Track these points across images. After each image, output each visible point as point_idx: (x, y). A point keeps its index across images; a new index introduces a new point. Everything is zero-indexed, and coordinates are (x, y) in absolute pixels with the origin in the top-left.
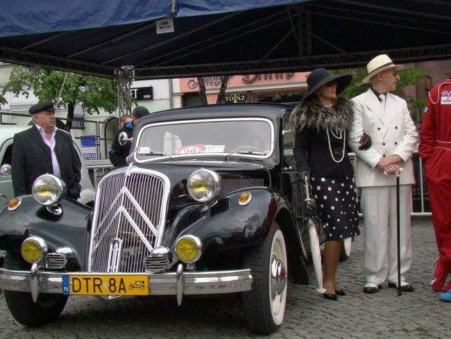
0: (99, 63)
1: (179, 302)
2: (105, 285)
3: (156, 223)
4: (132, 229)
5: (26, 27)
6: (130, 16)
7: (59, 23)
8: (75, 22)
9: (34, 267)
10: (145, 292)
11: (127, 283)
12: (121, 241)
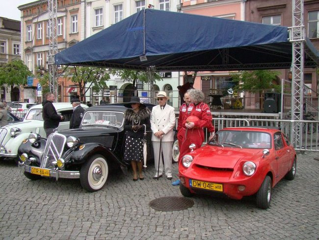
0: (139, 65)
1: (57, 179)
2: (39, 171)
3: (59, 152)
4: (52, 154)
5: (93, 58)
6: (129, 55)
7: (104, 57)
8: (110, 56)
9: (23, 163)
10: (48, 175)
11: (44, 172)
12: (48, 157)
